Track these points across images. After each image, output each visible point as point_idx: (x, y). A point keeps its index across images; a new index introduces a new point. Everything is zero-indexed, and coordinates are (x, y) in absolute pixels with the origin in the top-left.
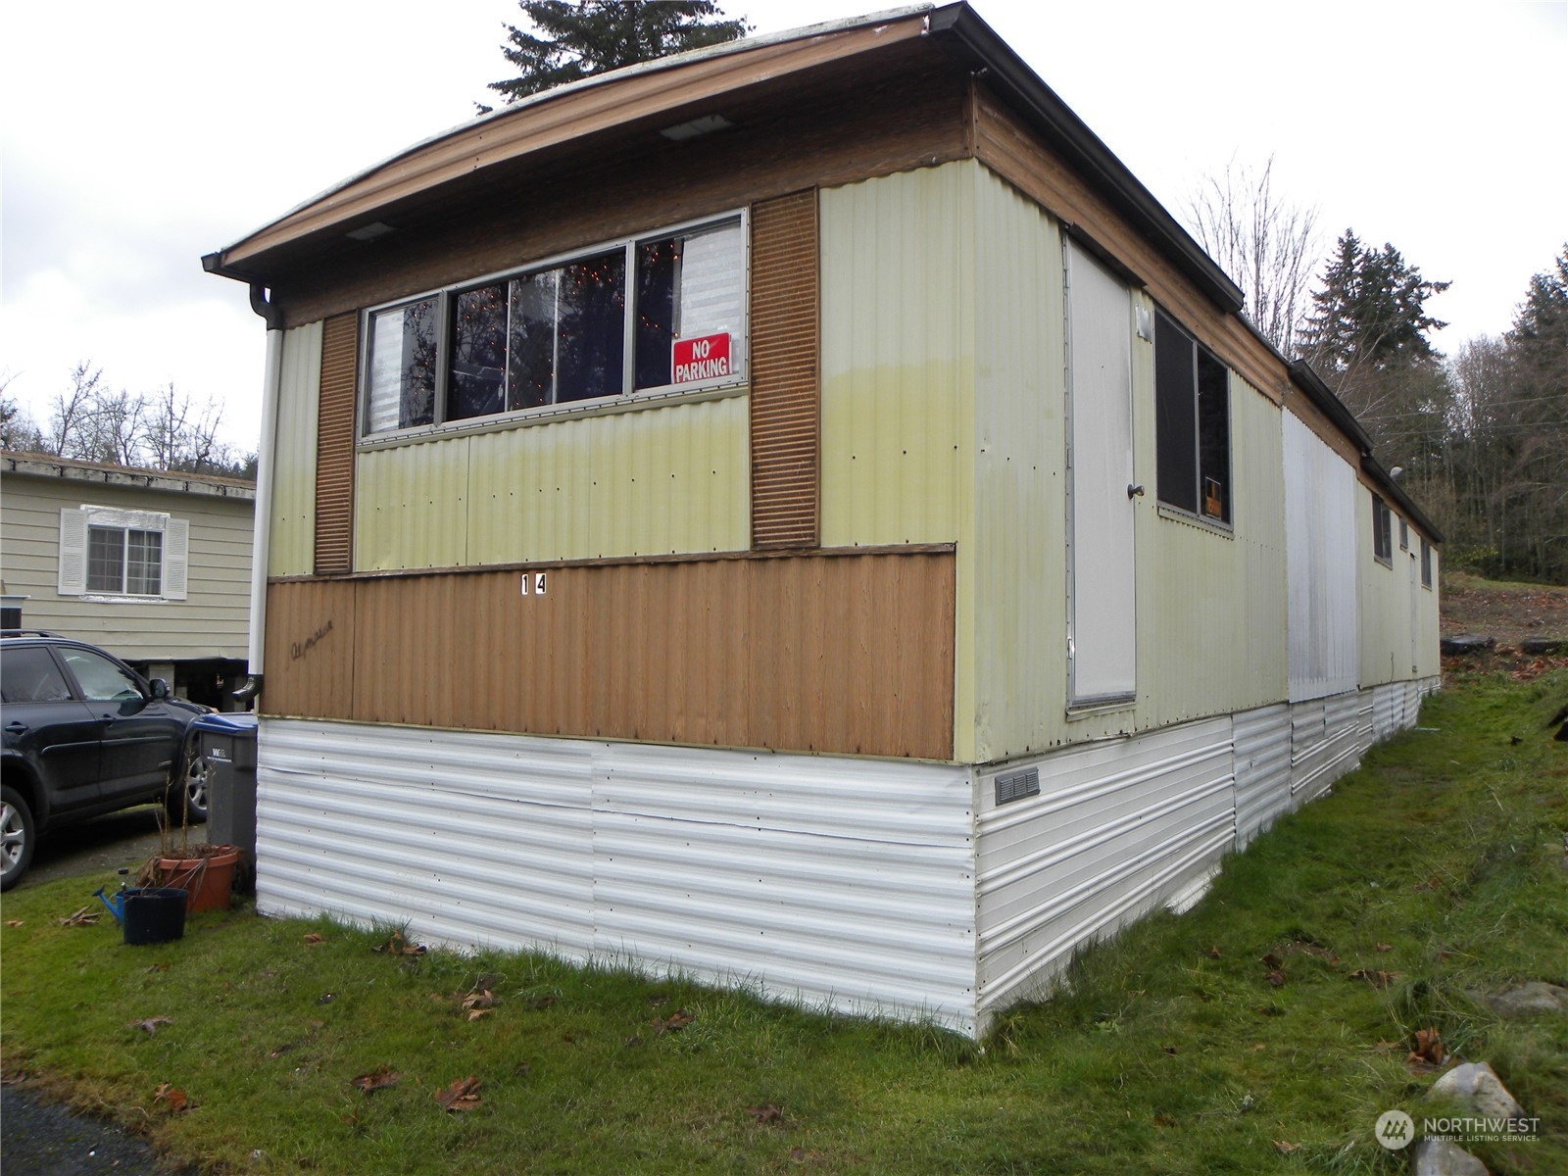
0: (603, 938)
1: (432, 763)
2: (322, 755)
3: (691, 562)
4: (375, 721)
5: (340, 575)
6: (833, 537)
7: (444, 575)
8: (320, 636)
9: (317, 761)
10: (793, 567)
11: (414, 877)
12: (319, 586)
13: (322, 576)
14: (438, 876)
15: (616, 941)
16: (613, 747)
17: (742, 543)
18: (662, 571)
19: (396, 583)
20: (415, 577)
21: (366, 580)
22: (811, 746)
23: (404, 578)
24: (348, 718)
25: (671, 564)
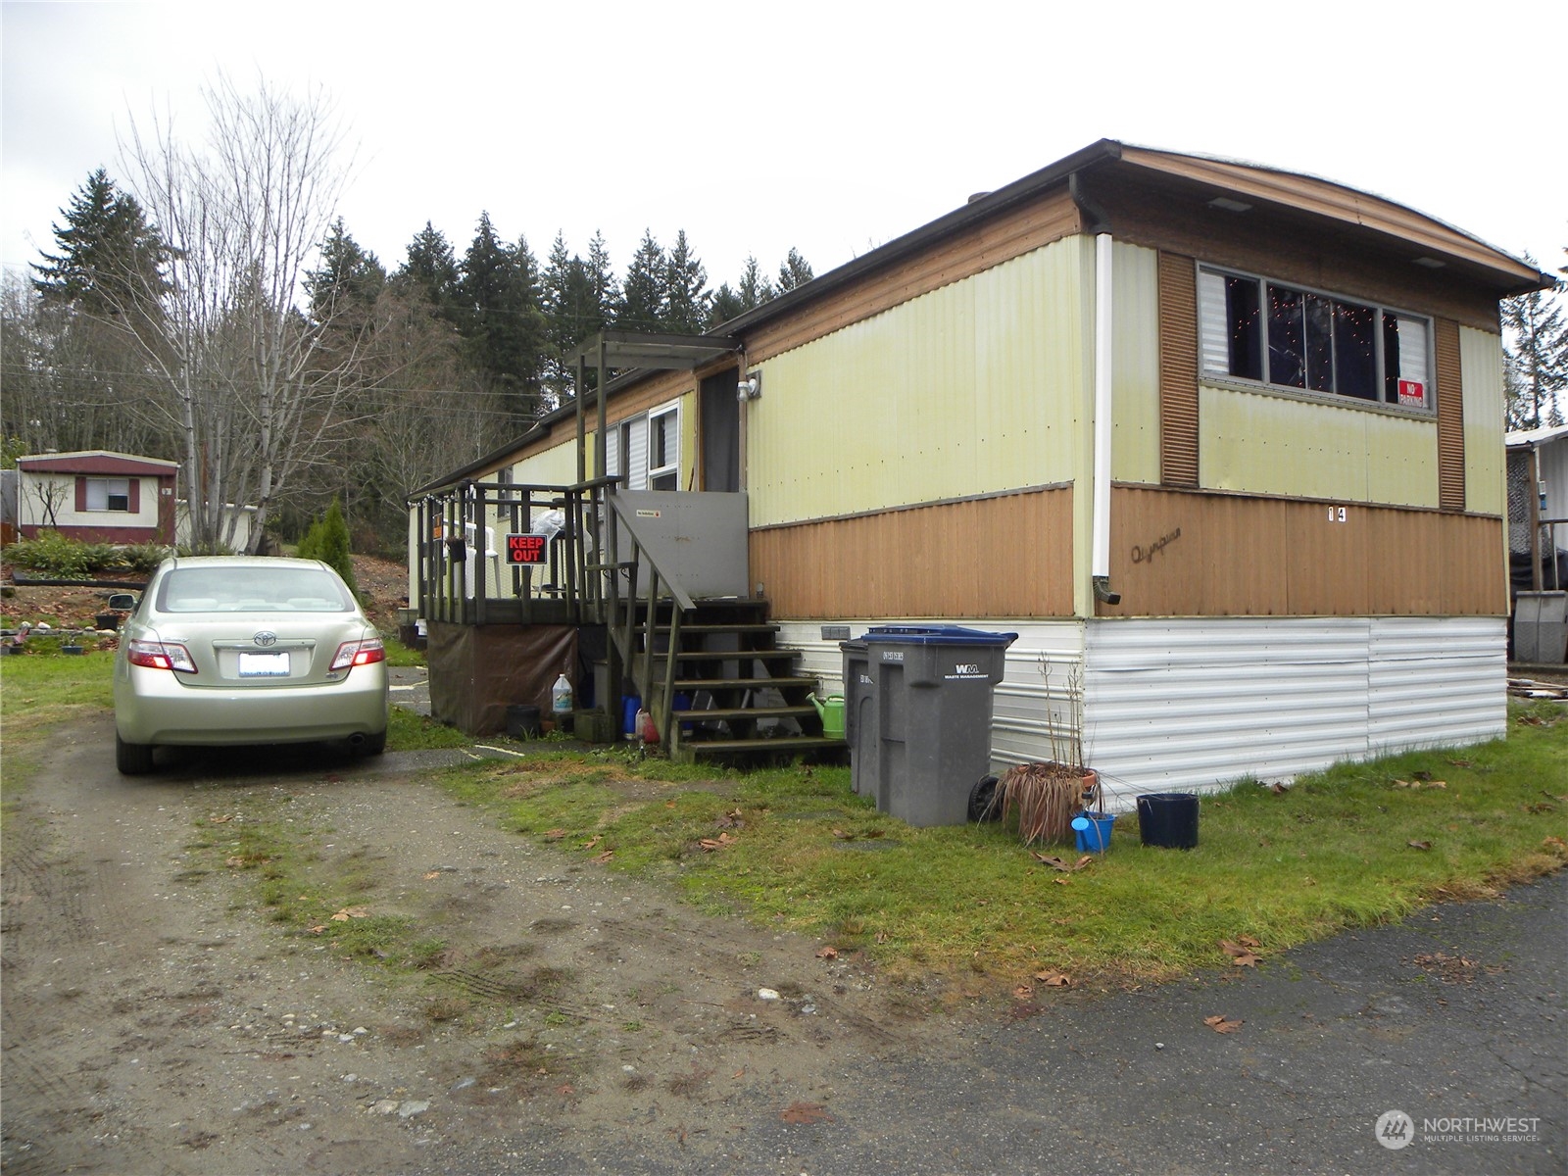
0: (1373, 741)
1: (1267, 644)
2: (1169, 649)
3: (1416, 511)
4: (1225, 615)
5: (1190, 488)
6: (1469, 509)
7: (1277, 500)
8: (1165, 541)
9: (1164, 655)
10: (1456, 519)
11: (1251, 737)
12: (1164, 496)
13: (1167, 488)
14: (1269, 730)
15: (1381, 741)
16: (1381, 620)
17: (1434, 504)
18: (1403, 515)
19: (1239, 502)
20: (1254, 499)
21: (1210, 496)
22: (1461, 613)
23: (1245, 498)
24: (1199, 614)
25: (1406, 511)
